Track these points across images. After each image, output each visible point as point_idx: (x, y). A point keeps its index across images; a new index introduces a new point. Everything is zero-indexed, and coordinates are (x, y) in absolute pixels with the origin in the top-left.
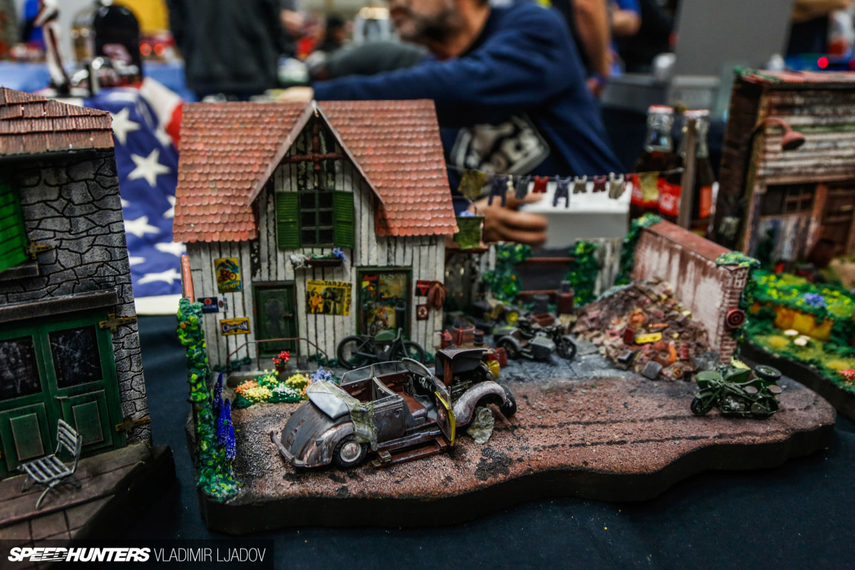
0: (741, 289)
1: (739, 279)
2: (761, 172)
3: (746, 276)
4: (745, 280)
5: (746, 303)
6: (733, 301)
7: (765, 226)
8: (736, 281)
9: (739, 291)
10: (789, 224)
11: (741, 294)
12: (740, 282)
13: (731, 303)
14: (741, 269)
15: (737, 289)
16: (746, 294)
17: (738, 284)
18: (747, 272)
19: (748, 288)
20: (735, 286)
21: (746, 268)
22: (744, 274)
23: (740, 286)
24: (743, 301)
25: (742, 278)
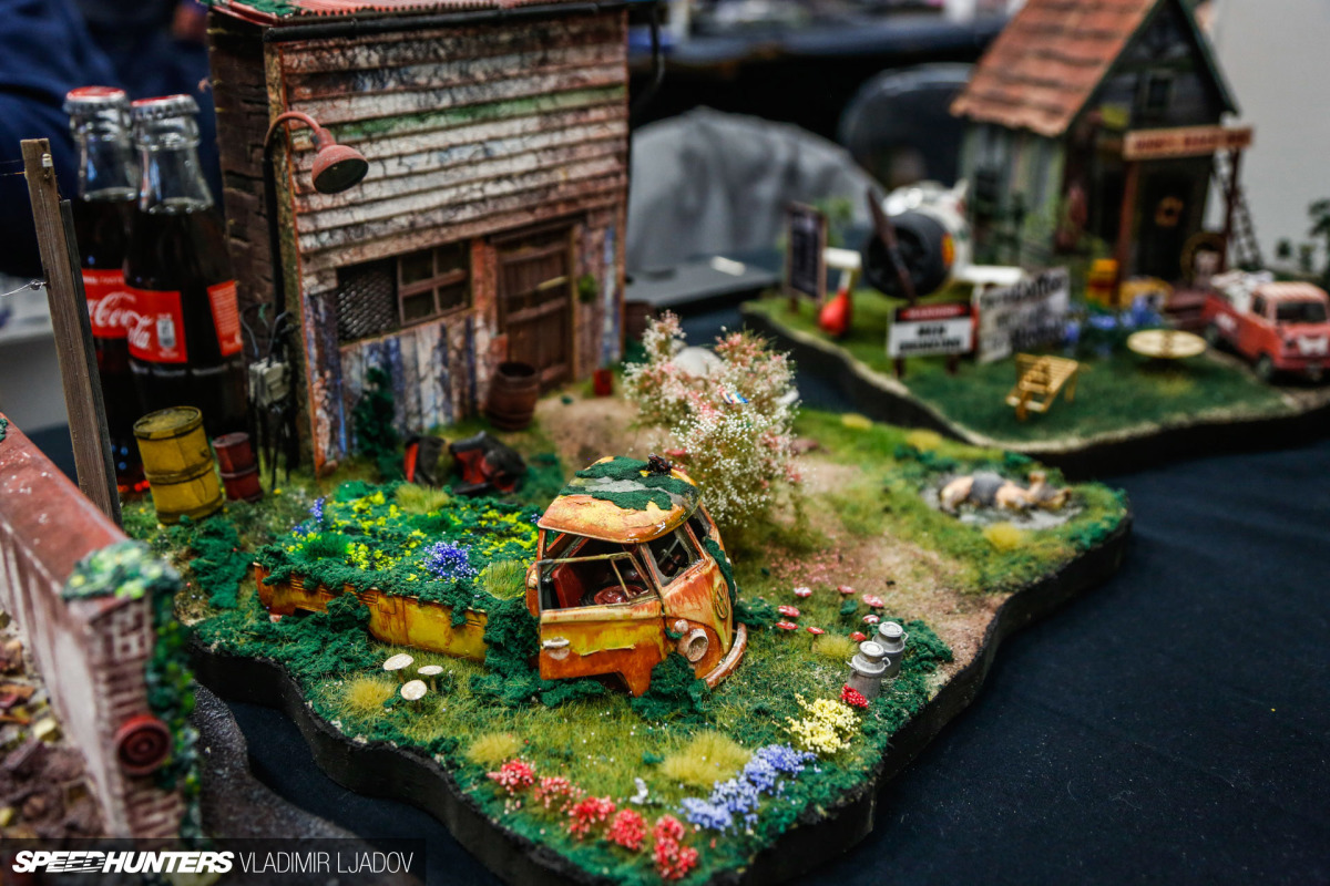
0: (142, 657)
1: (124, 634)
2: (308, 243)
3: (148, 620)
4: (146, 630)
5: (167, 691)
6: (125, 697)
7: (358, 366)
8: (118, 642)
9: (139, 665)
10: (422, 346)
11: (144, 671)
12: (133, 640)
13: (121, 705)
14: (124, 606)
15: (128, 661)
16: (160, 669)
17: (126, 648)
18: (146, 607)
19: (161, 652)
20: (118, 655)
21: (139, 601)
22: (139, 618)
23: (135, 650)
24: (158, 691)
25: (138, 626)
